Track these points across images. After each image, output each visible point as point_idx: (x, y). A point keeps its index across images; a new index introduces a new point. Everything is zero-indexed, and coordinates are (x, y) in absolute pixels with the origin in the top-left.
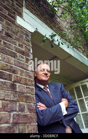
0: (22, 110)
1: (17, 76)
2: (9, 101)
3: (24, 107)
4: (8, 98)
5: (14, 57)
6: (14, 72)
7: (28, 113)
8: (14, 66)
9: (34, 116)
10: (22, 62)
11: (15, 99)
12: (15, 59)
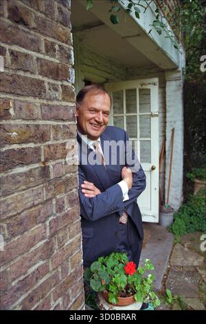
0: (60, 208)
1: (49, 146)
2: (41, 203)
3: (64, 202)
4: (39, 200)
5: (39, 95)
6: (43, 137)
7: (69, 209)
8: (41, 122)
9: (77, 208)
10: (55, 103)
11: (50, 195)
12: (42, 101)
